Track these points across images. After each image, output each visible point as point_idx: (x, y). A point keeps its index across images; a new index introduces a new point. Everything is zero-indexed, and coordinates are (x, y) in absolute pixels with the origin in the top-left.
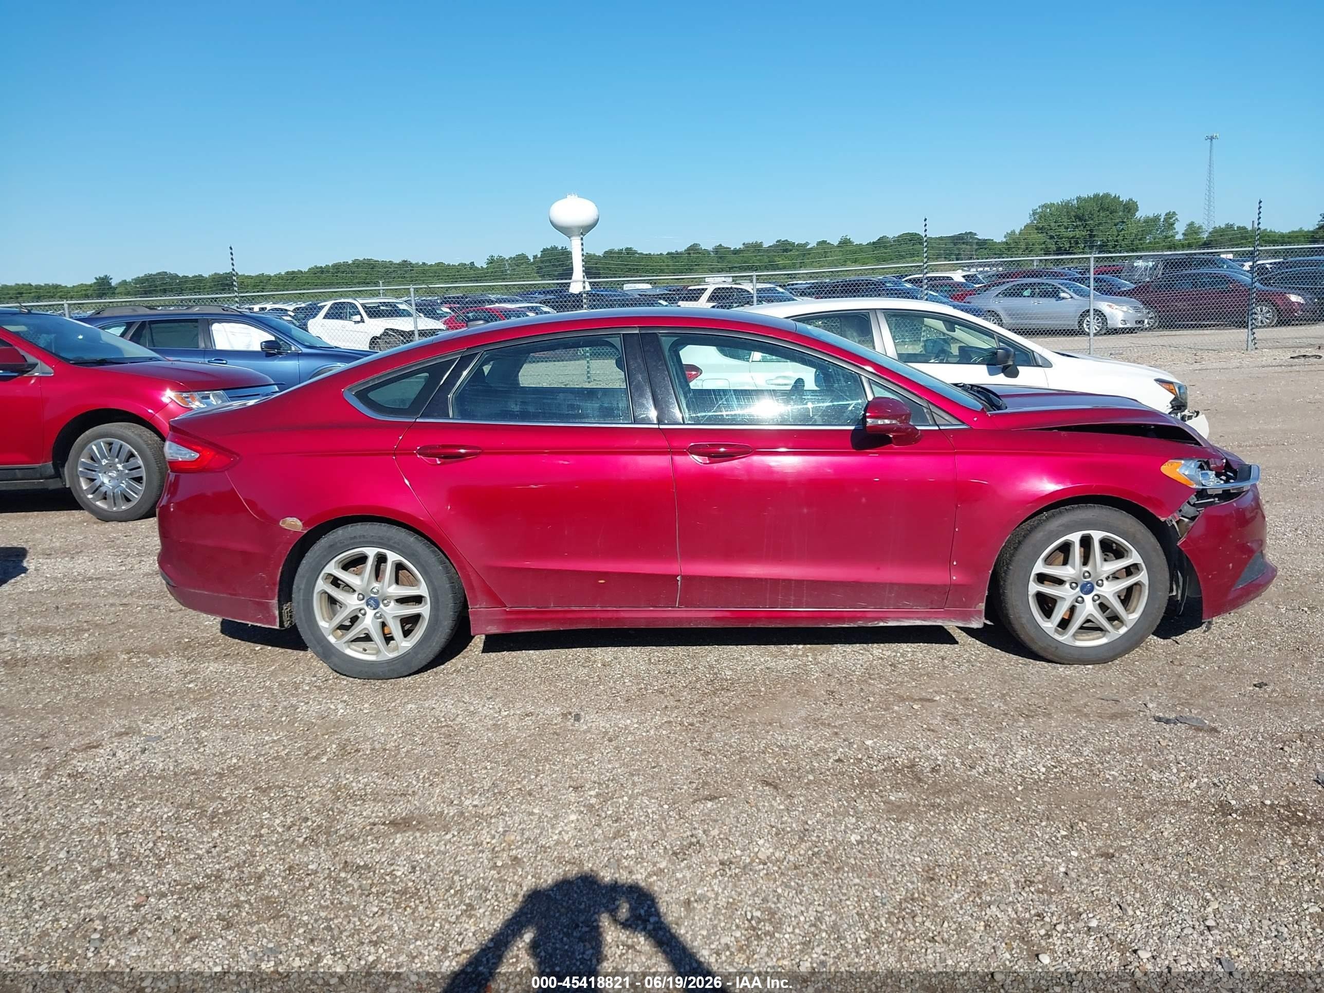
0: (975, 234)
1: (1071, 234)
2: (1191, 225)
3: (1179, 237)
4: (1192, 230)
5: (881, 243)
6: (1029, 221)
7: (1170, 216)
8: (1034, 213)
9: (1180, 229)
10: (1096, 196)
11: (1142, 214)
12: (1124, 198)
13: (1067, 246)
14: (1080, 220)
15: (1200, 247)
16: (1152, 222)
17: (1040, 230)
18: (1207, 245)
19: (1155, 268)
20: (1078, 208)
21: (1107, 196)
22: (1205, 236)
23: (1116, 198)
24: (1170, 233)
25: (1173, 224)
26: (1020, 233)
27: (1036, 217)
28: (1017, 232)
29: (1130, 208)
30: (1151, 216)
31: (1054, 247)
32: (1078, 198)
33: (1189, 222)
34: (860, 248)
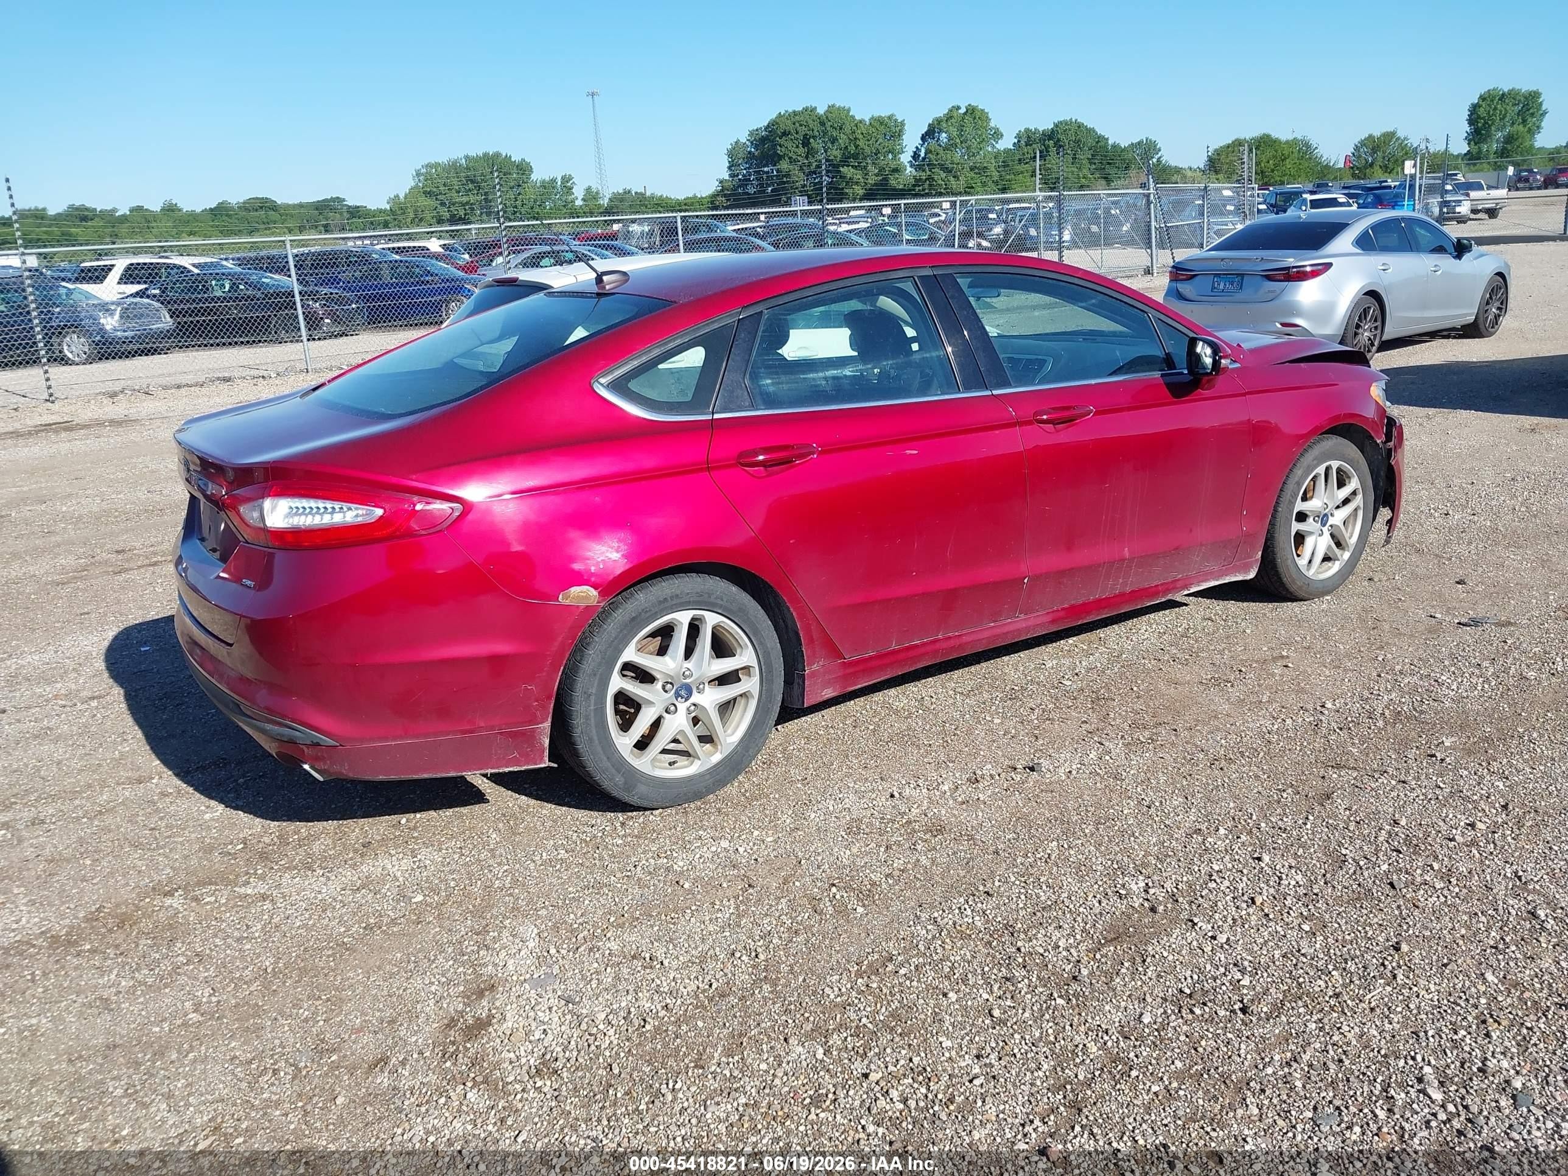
0: (344, 200)
1: (465, 199)
2: (588, 190)
3: (579, 203)
4: (591, 195)
5: (220, 212)
6: (413, 184)
7: (566, 179)
8: (418, 174)
9: (579, 193)
10: (486, 155)
11: (538, 175)
12: (516, 158)
13: (462, 213)
14: (472, 182)
15: (602, 214)
16: (548, 186)
17: (428, 194)
18: (608, 212)
19: (651, 233)
20: (468, 168)
21: (497, 155)
22: (605, 202)
23: (508, 158)
24: (570, 198)
25: (571, 188)
26: (406, 197)
27: (422, 178)
28: (402, 196)
29: (524, 169)
30: (547, 179)
31: (447, 215)
32: (467, 157)
33: (586, 186)
34: (193, 217)
